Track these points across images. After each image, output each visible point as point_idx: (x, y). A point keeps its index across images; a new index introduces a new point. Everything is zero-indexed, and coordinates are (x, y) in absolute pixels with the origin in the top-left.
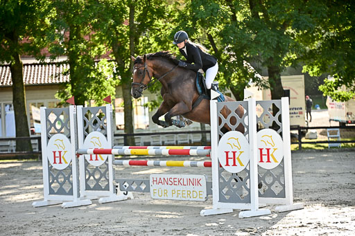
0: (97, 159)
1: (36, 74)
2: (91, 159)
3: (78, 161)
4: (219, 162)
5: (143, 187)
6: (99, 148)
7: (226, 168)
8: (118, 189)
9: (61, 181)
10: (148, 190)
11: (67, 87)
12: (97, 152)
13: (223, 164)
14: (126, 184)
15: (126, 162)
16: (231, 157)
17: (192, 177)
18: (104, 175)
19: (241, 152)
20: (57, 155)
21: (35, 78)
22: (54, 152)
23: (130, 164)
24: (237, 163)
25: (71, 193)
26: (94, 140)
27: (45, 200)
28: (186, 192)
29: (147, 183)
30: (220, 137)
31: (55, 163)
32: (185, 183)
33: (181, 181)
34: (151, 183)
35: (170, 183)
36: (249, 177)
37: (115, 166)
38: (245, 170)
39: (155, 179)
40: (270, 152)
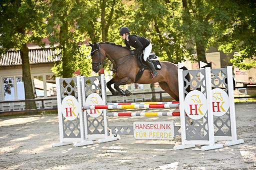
2: (91, 113)
3: (83, 115)
4: (185, 112)
6: (97, 105)
7: (190, 116)
8: (111, 133)
9: (71, 128)
10: (132, 133)
12: (97, 108)
13: (188, 113)
14: (116, 129)
15: (116, 114)
16: (194, 109)
17: (163, 123)
18: (101, 123)
19: (201, 105)
20: (69, 110)
22: (67, 109)
23: (119, 115)
24: (198, 112)
25: (79, 136)
26: (93, 99)
27: (61, 142)
28: (159, 134)
29: (132, 128)
30: (186, 95)
31: (67, 116)
32: (159, 127)
33: (156, 126)
34: (134, 128)
35: (148, 127)
36: (207, 122)
37: (108, 117)
38: (204, 117)
39: (137, 125)
40: (220, 104)
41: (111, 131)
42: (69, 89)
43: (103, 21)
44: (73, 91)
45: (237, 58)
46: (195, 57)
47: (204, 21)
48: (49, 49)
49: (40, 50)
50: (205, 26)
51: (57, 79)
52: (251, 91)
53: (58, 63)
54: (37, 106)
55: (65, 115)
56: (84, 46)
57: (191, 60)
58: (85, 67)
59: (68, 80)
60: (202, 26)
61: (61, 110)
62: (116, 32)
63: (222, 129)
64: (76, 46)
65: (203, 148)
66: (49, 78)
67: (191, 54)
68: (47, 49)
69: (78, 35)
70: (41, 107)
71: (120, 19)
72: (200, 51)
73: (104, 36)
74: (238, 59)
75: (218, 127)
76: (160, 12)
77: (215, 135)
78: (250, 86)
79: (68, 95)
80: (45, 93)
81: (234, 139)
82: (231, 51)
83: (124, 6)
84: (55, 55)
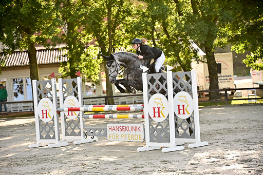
0: (72, 115)
1: (47, 56)
2: (68, 115)
4: (149, 115)
6: (73, 107)
7: (154, 119)
11: (66, 65)
13: (152, 116)
15: (91, 117)
16: (157, 111)
18: (77, 125)
19: (163, 108)
21: (46, 59)
22: (43, 110)
23: (94, 117)
24: (161, 115)
25: (54, 138)
37: (84, 119)
38: (166, 119)
39: (110, 128)
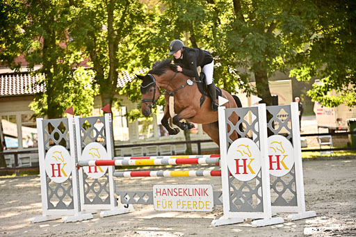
0: (96, 172)
2: (90, 172)
3: (78, 175)
4: (229, 171)
5: (146, 199)
6: (98, 159)
7: (237, 176)
8: (119, 202)
9: (60, 195)
10: (151, 202)
12: (98, 164)
13: (233, 172)
14: (127, 196)
15: (127, 173)
16: (241, 165)
17: (198, 187)
18: (105, 188)
19: (252, 160)
20: (56, 167)
22: (53, 165)
23: (132, 175)
24: (248, 171)
25: (71, 206)
26: (93, 151)
27: (44, 215)
28: (192, 203)
29: (150, 194)
31: (54, 176)
32: (191, 194)
33: (187, 192)
34: (155, 195)
35: (174, 193)
36: (261, 185)
38: (257, 177)
39: (159, 191)
40: (281, 158)
41: (119, 199)
42: (56, 136)
43: (111, 30)
44: (63, 139)
45: (319, 88)
46: (251, 88)
47: (266, 31)
48: (27, 73)
49: (12, 74)
50: (267, 40)
51: (39, 121)
52: (339, 140)
53: (40, 95)
54: (7, 162)
55: (50, 175)
56: (81, 70)
57: (245, 91)
58: (82, 103)
59: (55, 122)
60: (262, 39)
61: (44, 167)
62: (130, 48)
63: (283, 196)
64: (69, 70)
65: (255, 223)
66: (27, 119)
67: (245, 83)
68: (23, 73)
69: (71, 53)
70: (13, 165)
71: (137, 28)
72: (260, 78)
73: (113, 54)
74: (320, 91)
75: (278, 192)
76: (197, 18)
77: (272, 204)
78: (339, 132)
79: (54, 144)
80: (20, 143)
81: (301, 210)
82: (309, 78)
83: (143, 8)
84: (36, 83)
